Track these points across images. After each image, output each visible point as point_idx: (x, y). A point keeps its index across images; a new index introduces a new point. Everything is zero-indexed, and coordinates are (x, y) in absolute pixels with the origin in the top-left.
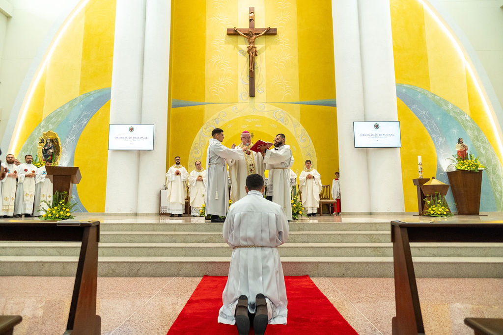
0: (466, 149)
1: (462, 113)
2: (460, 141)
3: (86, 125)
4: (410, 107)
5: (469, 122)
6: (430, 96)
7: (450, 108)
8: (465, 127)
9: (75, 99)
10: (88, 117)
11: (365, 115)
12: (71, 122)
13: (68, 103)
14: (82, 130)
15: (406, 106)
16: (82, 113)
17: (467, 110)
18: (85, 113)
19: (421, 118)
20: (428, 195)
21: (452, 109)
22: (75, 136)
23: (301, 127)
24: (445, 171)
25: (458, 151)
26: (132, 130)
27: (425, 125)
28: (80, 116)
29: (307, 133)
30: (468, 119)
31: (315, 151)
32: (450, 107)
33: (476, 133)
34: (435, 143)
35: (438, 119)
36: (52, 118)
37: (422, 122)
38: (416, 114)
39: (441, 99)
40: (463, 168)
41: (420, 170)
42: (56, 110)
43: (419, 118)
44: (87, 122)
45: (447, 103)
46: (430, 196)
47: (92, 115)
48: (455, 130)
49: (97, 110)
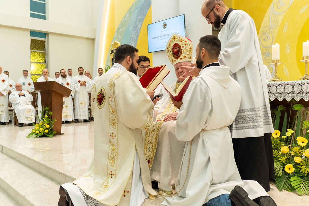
3: (140, 29)
9: (132, 5)
10: (141, 21)
12: (131, 29)
13: (128, 11)
14: (139, 34)
16: (137, 19)
18: (139, 18)
22: (134, 43)
26: (165, 26)
28: (136, 22)
36: (120, 29)
42: (122, 21)
44: (141, 26)
47: (144, 18)
49: (147, 12)
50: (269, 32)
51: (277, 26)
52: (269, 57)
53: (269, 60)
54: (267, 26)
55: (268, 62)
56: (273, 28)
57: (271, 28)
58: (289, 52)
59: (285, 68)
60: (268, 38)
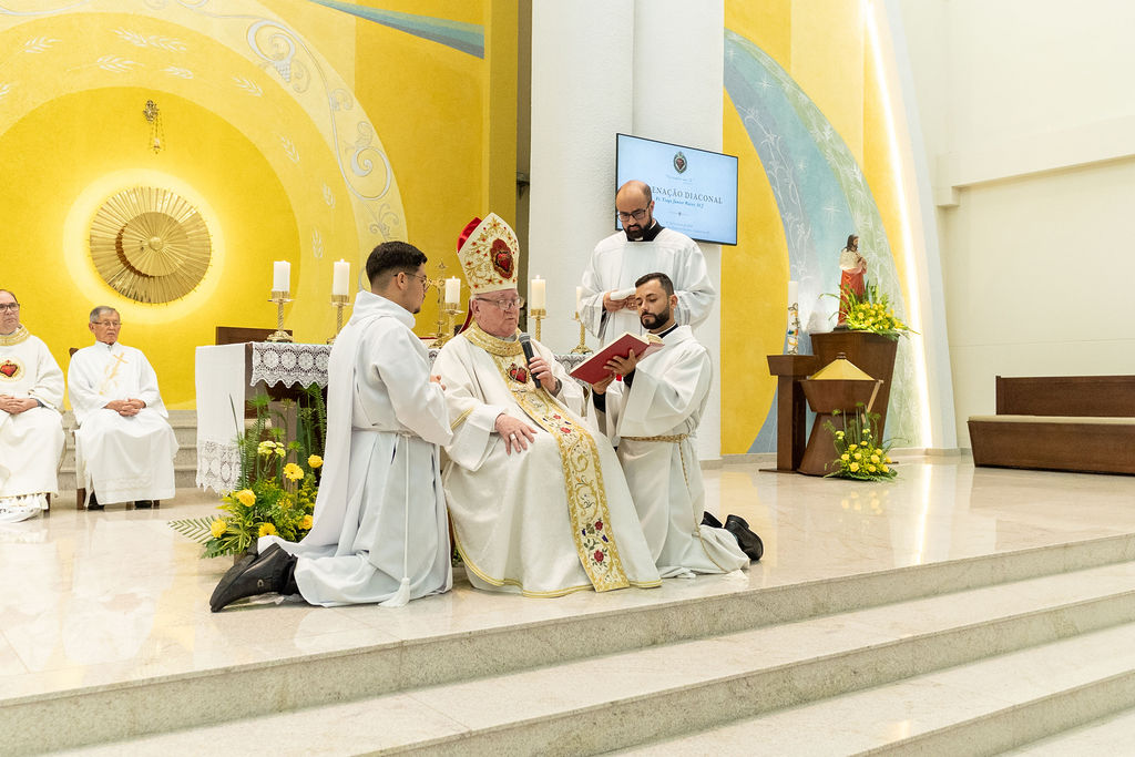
0: (864, 270)
1: (847, 159)
2: (851, 244)
4: (743, 115)
5: (860, 189)
6: (788, 88)
7: (828, 138)
8: (852, 201)
11: (634, 115)
15: (733, 106)
17: (858, 155)
19: (763, 153)
20: (836, 412)
21: (830, 141)
23: (357, 113)
24: (804, 327)
25: (845, 275)
27: (772, 181)
29: (377, 142)
30: (860, 179)
31: (402, 218)
32: (828, 134)
33: (871, 226)
34: (789, 243)
35: (801, 166)
37: (768, 168)
38: (753, 138)
39: (810, 106)
40: (864, 326)
41: (793, 328)
43: (761, 153)
45: (821, 120)
46: (841, 415)
48: (832, 209)
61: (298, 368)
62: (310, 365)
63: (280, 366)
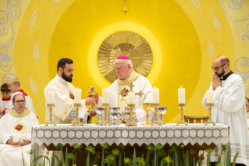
50: (8, 21)
51: (20, 13)
52: (6, 61)
53: (7, 65)
54: (3, 12)
55: (5, 69)
56: (14, 16)
57: (10, 16)
58: (38, 57)
59: (32, 81)
60: (6, 31)
61: (52, 137)
62: (58, 135)
63: (44, 137)
